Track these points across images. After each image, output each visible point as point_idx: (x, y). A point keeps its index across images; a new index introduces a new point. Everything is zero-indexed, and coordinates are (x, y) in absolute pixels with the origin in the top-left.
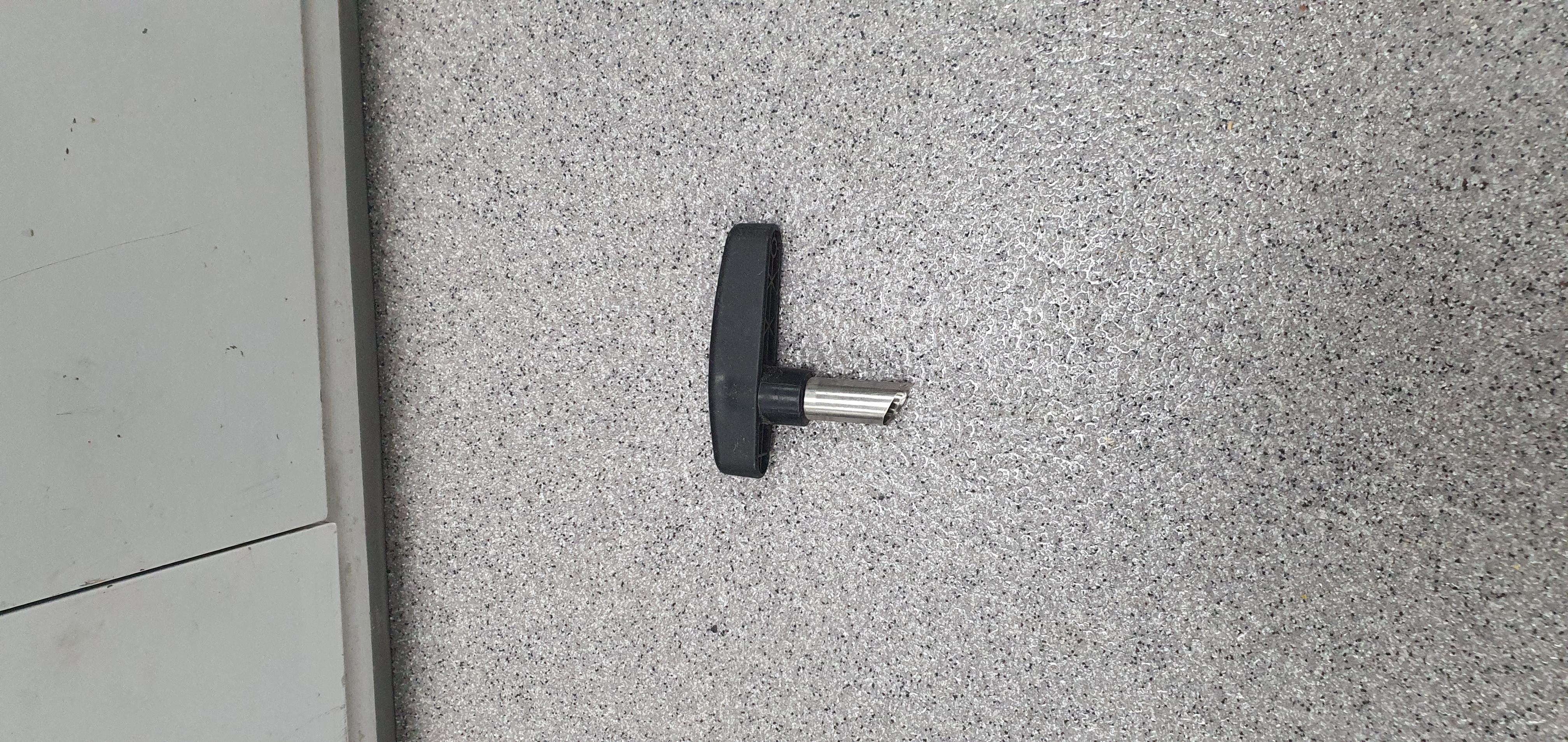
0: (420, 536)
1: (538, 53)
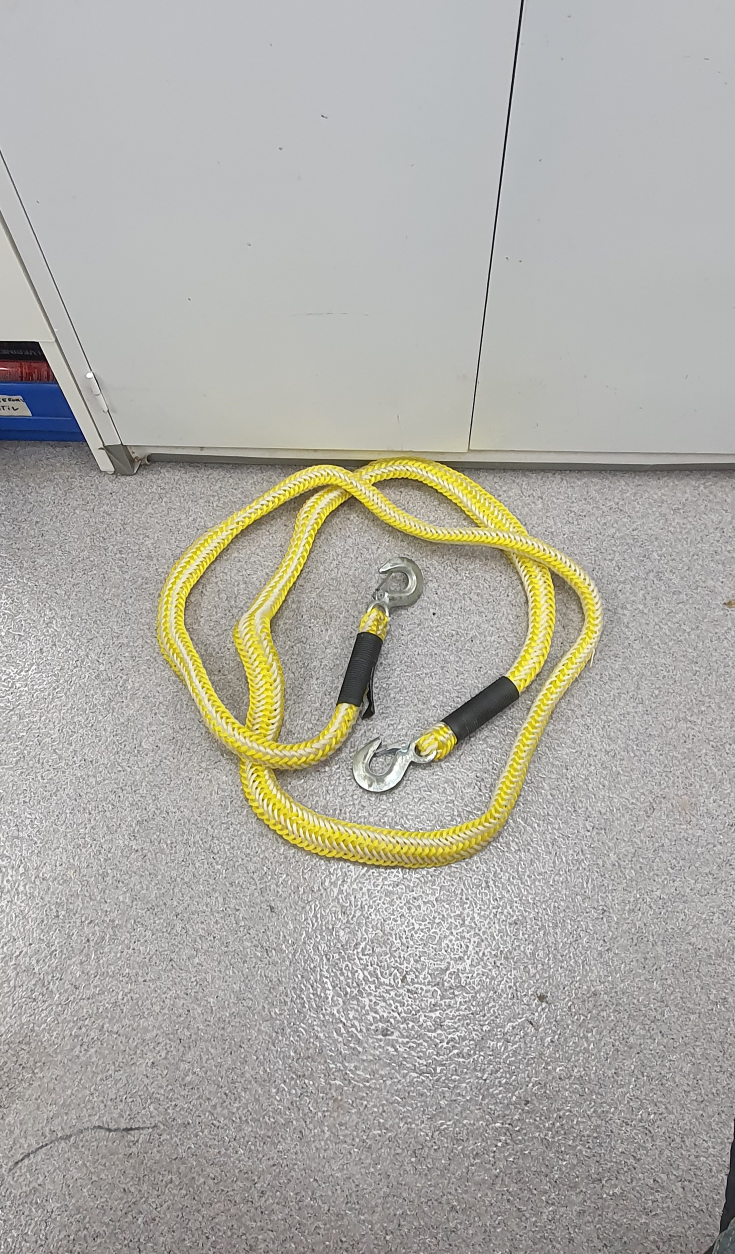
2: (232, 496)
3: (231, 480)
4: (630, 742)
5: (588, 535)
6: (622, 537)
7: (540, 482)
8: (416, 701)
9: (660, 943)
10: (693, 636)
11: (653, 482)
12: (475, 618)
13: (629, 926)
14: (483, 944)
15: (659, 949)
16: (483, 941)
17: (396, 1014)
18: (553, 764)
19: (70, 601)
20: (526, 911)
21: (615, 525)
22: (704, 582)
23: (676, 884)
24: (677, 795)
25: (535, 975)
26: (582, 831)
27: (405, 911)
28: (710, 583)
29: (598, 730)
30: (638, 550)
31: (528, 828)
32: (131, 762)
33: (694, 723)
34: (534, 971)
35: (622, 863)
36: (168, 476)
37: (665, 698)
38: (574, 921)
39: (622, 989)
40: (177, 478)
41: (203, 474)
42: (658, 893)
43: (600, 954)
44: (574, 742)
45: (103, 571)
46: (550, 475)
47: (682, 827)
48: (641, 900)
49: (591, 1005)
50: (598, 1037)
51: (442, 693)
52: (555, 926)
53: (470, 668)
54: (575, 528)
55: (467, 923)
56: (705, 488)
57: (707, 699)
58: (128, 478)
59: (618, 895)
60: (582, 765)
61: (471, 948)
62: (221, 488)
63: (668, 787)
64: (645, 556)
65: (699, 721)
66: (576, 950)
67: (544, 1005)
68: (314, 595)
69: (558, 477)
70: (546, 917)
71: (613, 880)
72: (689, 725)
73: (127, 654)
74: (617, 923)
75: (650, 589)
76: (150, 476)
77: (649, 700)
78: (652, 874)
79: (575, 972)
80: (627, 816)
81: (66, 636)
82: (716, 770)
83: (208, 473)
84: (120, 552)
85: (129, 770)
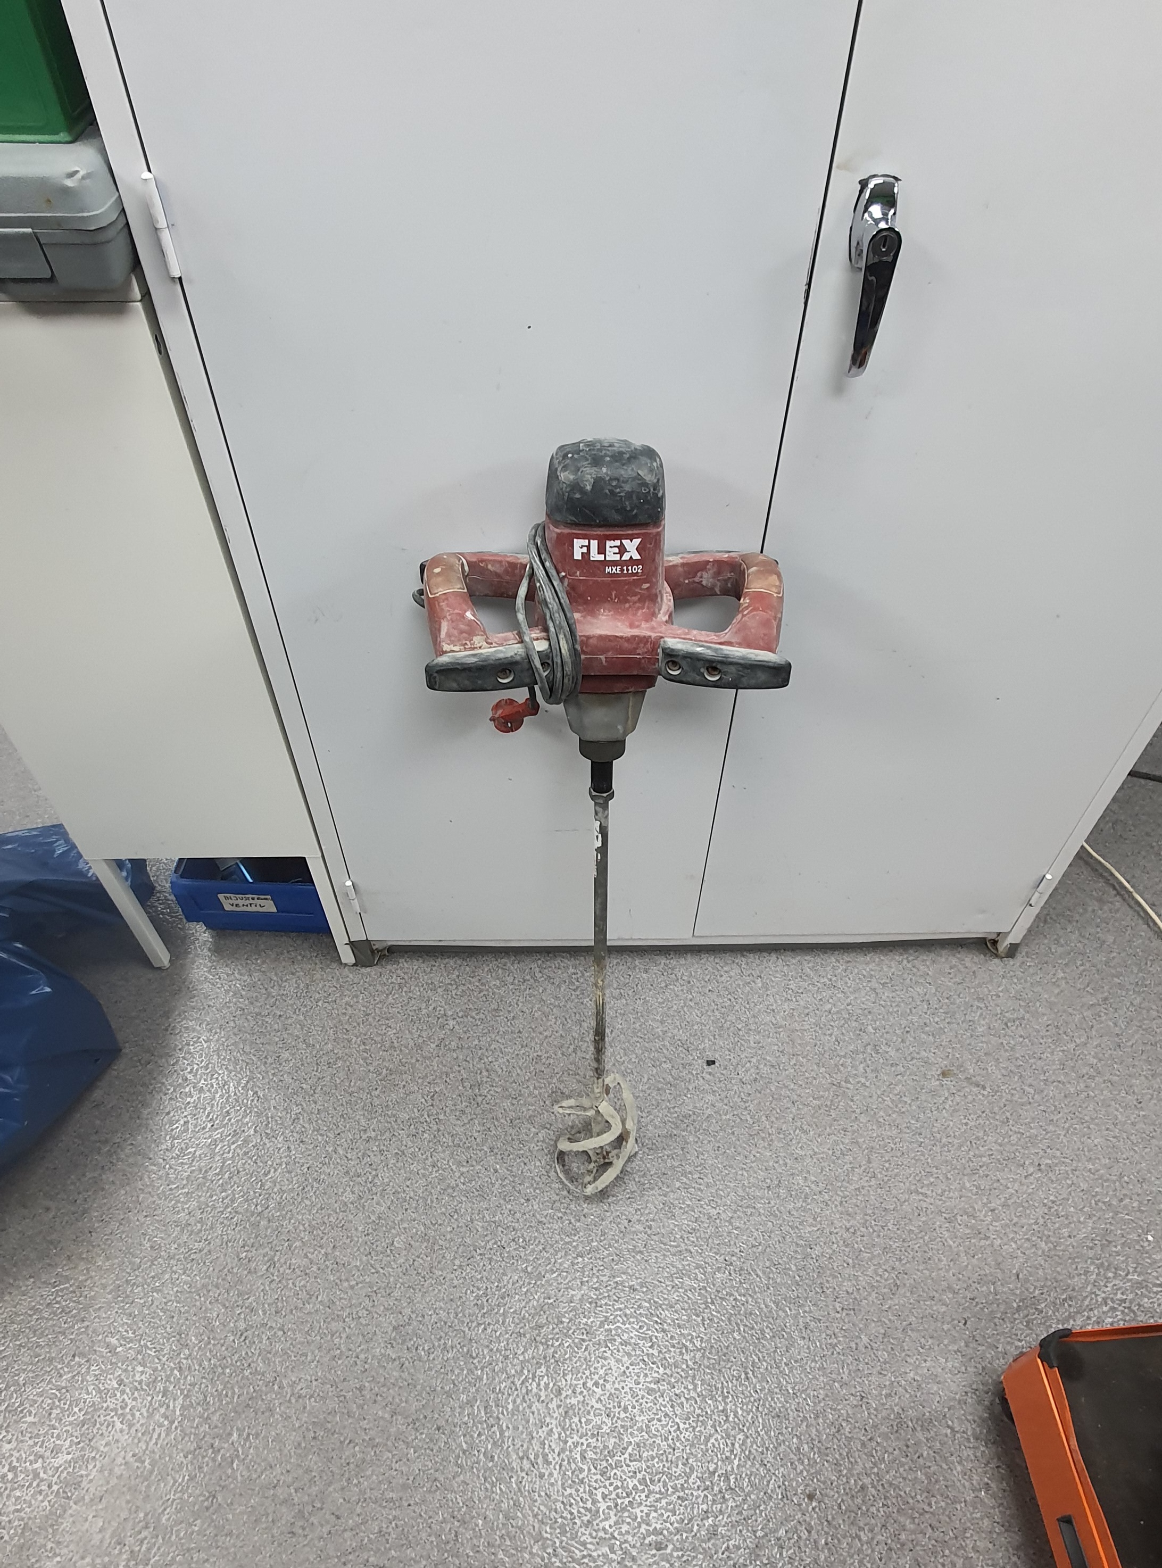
0: (674, 962)
1: (842, 1007)
2: (470, 983)
3: (468, 969)
4: (868, 1218)
5: (807, 1011)
6: (838, 1012)
7: (758, 962)
8: (660, 1184)
9: (919, 1429)
10: (914, 1107)
11: (861, 958)
12: (710, 1097)
13: (888, 1412)
14: (748, 1441)
15: (920, 1435)
16: (747, 1437)
17: (668, 1525)
18: (797, 1244)
19: (316, 1096)
20: (787, 1402)
21: (831, 1001)
22: (918, 1053)
23: (928, 1364)
24: (918, 1270)
25: (802, 1472)
26: (833, 1314)
27: (668, 1410)
28: (924, 1054)
29: (836, 1206)
30: (854, 1024)
31: (780, 1313)
32: (384, 1262)
33: (925, 1195)
34: (801, 1467)
35: (875, 1345)
36: (407, 966)
37: (896, 1171)
38: (835, 1410)
39: (888, 1481)
40: (415, 968)
41: (441, 963)
42: (912, 1374)
43: (863, 1445)
44: (815, 1219)
45: (348, 1063)
46: (765, 954)
47: (927, 1303)
48: (895, 1384)
49: (859, 1500)
50: (870, 1535)
51: (684, 1174)
52: (817, 1417)
53: (709, 1147)
54: (793, 1005)
55: (731, 1419)
56: (908, 962)
57: (934, 1170)
58: (369, 969)
59: (873, 1379)
60: (825, 1243)
61: (737, 1446)
62: (458, 976)
63: (908, 1262)
64: (861, 1030)
65: (929, 1193)
66: (839, 1441)
67: (814, 1504)
68: (555, 1080)
69: (774, 956)
70: (807, 1407)
71: (867, 1364)
72: (921, 1197)
73: (375, 1149)
74: (876, 1409)
75: (869, 1062)
76: (389, 967)
77: (881, 1173)
78: (903, 1354)
79: (841, 1465)
80: (874, 1295)
81: (313, 1131)
82: (951, 1243)
83: (445, 962)
84: (364, 1044)
85: (381, 1271)
